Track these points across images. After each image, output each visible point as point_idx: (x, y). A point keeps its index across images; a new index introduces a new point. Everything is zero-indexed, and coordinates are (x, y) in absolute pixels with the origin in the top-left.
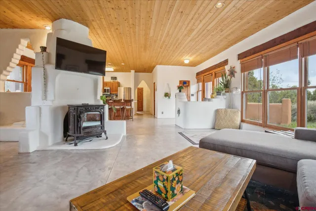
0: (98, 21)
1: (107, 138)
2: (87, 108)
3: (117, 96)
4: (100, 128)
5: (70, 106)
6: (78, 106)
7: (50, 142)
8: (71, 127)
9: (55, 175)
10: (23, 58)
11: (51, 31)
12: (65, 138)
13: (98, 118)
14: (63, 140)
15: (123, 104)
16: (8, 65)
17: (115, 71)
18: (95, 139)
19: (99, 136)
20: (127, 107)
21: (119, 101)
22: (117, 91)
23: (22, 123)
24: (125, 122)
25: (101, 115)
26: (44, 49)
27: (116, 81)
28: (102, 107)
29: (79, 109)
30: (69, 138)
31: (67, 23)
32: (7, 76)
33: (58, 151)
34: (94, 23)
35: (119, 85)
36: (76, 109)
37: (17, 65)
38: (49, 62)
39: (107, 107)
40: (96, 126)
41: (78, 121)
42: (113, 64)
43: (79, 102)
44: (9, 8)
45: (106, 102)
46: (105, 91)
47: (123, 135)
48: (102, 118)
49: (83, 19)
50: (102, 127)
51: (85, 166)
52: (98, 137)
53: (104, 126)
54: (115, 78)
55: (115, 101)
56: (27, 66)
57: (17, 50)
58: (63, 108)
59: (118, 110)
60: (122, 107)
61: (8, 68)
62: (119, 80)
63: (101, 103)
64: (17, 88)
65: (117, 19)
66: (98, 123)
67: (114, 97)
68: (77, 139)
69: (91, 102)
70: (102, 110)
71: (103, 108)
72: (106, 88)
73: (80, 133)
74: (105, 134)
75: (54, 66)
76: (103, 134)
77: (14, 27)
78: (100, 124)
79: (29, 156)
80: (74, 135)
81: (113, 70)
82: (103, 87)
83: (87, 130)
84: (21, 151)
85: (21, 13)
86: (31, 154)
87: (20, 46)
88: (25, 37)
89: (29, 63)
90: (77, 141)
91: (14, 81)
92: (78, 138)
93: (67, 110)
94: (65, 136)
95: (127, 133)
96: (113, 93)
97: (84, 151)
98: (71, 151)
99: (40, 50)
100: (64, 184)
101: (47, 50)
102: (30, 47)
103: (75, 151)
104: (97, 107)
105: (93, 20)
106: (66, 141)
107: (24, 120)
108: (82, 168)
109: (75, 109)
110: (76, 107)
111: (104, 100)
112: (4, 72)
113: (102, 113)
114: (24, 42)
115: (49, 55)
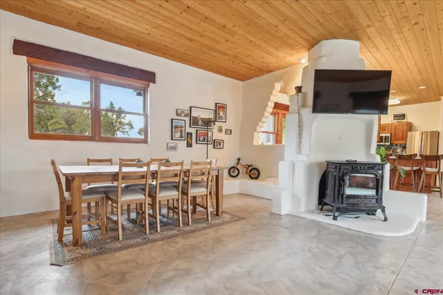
0: (377, 24)
1: (386, 219)
2: (354, 166)
3: (404, 148)
4: (374, 201)
5: (329, 163)
6: (341, 164)
7: (303, 208)
8: (329, 192)
9: (310, 251)
10: (277, 105)
11: (307, 64)
12: (320, 207)
13: (371, 185)
14: (318, 209)
15: (419, 163)
16: (263, 115)
17: (403, 103)
18: (364, 216)
19: (371, 212)
20: (429, 170)
21: (410, 158)
22: (405, 138)
23: (273, 179)
24: (425, 197)
25: (378, 180)
26: (299, 89)
27: (404, 121)
28: (380, 167)
29: (343, 167)
30: (325, 207)
31: (328, 46)
32: (261, 127)
33: (312, 221)
34: (369, 31)
35: (410, 127)
36: (338, 168)
37: (271, 114)
38: (304, 105)
39: (388, 167)
40: (366, 197)
41: (340, 186)
42: (401, 91)
43: (342, 157)
44: (267, 52)
45: (386, 158)
46: (380, 139)
47: (418, 220)
48: (378, 185)
49: (351, 31)
50: (379, 199)
51: (349, 253)
52: (369, 214)
53: (381, 199)
54: (403, 116)
55: (401, 157)
56: (278, 114)
57: (272, 97)
58: (320, 164)
59: (408, 174)
60: (415, 168)
61: (263, 119)
62: (409, 119)
63: (378, 160)
64: (268, 140)
65: (418, 6)
66: (372, 192)
67: (399, 150)
68: (337, 211)
69: (361, 158)
70: (380, 172)
71: (382, 169)
72: (384, 135)
73: (342, 203)
74: (383, 211)
75: (310, 109)
76: (379, 211)
77: (269, 71)
78: (374, 193)
79: (280, 219)
80: (333, 204)
81: (399, 102)
82: (379, 133)
83: (351, 201)
84: (274, 211)
85: (276, 52)
86: (283, 217)
87: (274, 92)
88: (278, 79)
89: (281, 110)
90: (337, 214)
91: (266, 132)
92: (338, 209)
93: (325, 168)
94: (320, 204)
95: (427, 219)
96: (396, 142)
97: (347, 231)
98: (329, 226)
99: (294, 92)
100: (322, 268)
101: (303, 90)
102: (283, 91)
103: (333, 228)
104: (370, 167)
105: (368, 26)
106: (321, 210)
107: (276, 177)
108: (345, 254)
109: (336, 167)
110: (338, 166)
111: (381, 156)
112: (260, 124)
113: (379, 177)
114: (278, 86)
115: (305, 95)
